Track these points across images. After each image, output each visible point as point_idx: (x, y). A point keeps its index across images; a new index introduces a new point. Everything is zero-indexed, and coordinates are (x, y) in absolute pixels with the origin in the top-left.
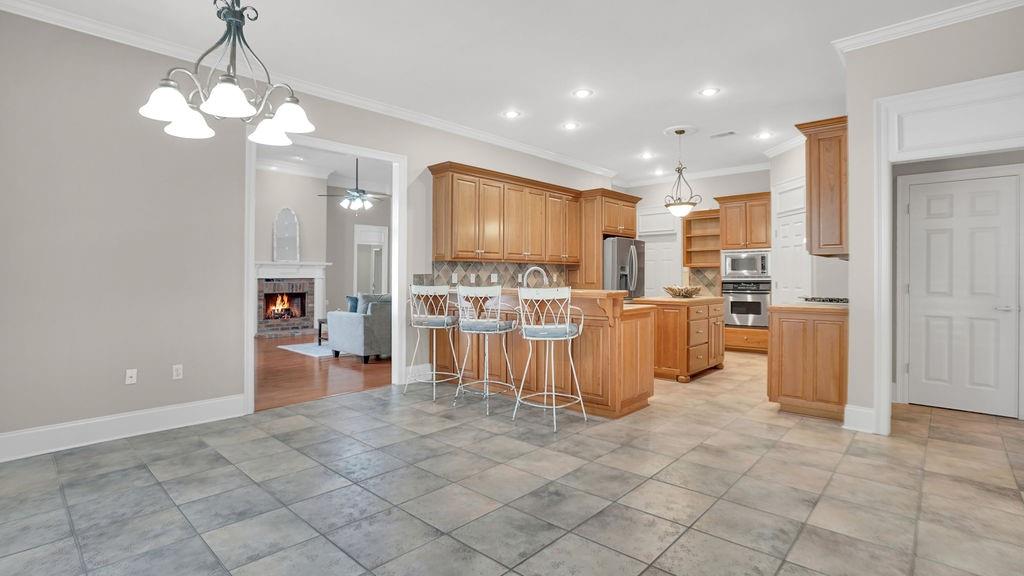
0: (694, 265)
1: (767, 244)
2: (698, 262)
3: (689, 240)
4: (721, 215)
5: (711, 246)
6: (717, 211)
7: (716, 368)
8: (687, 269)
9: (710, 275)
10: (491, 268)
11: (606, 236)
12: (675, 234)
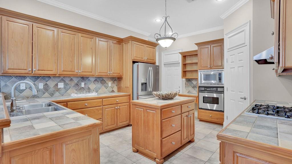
0: (187, 77)
1: (222, 67)
2: (189, 76)
3: (185, 65)
4: (199, 53)
5: (194, 68)
6: (196, 51)
7: (190, 142)
8: (184, 79)
9: (194, 82)
10: (58, 80)
11: (134, 62)
12: (179, 63)
